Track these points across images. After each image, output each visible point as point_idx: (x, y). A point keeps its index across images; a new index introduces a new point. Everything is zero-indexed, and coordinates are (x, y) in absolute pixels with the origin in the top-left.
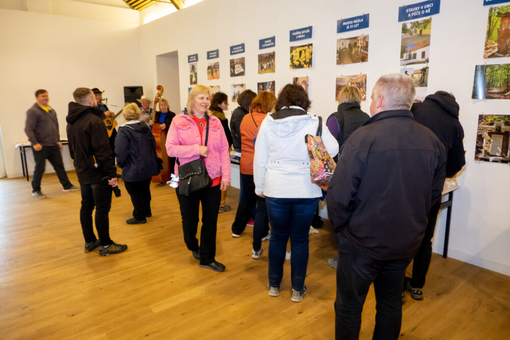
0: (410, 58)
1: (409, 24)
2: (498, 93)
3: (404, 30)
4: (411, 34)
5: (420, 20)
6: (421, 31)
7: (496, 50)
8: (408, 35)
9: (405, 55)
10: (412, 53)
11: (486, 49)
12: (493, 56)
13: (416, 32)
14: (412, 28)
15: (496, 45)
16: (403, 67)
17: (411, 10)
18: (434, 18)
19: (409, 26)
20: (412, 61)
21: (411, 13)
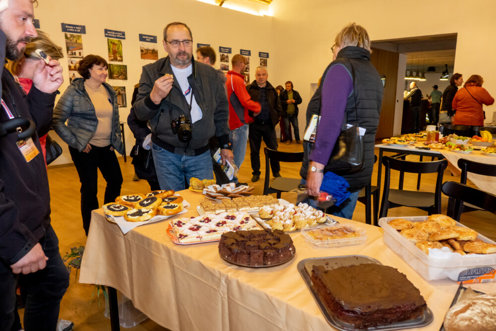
0: (72, 54)
1: (69, 34)
2: (116, 77)
3: (66, 37)
4: (71, 41)
5: (75, 34)
6: (76, 41)
7: (113, 58)
8: (69, 41)
9: (69, 52)
10: (73, 51)
11: (109, 57)
12: (112, 60)
13: (73, 40)
14: (71, 37)
15: (112, 55)
16: (69, 59)
17: (69, 27)
18: (83, 35)
19: (69, 36)
20: (74, 56)
21: (69, 28)
